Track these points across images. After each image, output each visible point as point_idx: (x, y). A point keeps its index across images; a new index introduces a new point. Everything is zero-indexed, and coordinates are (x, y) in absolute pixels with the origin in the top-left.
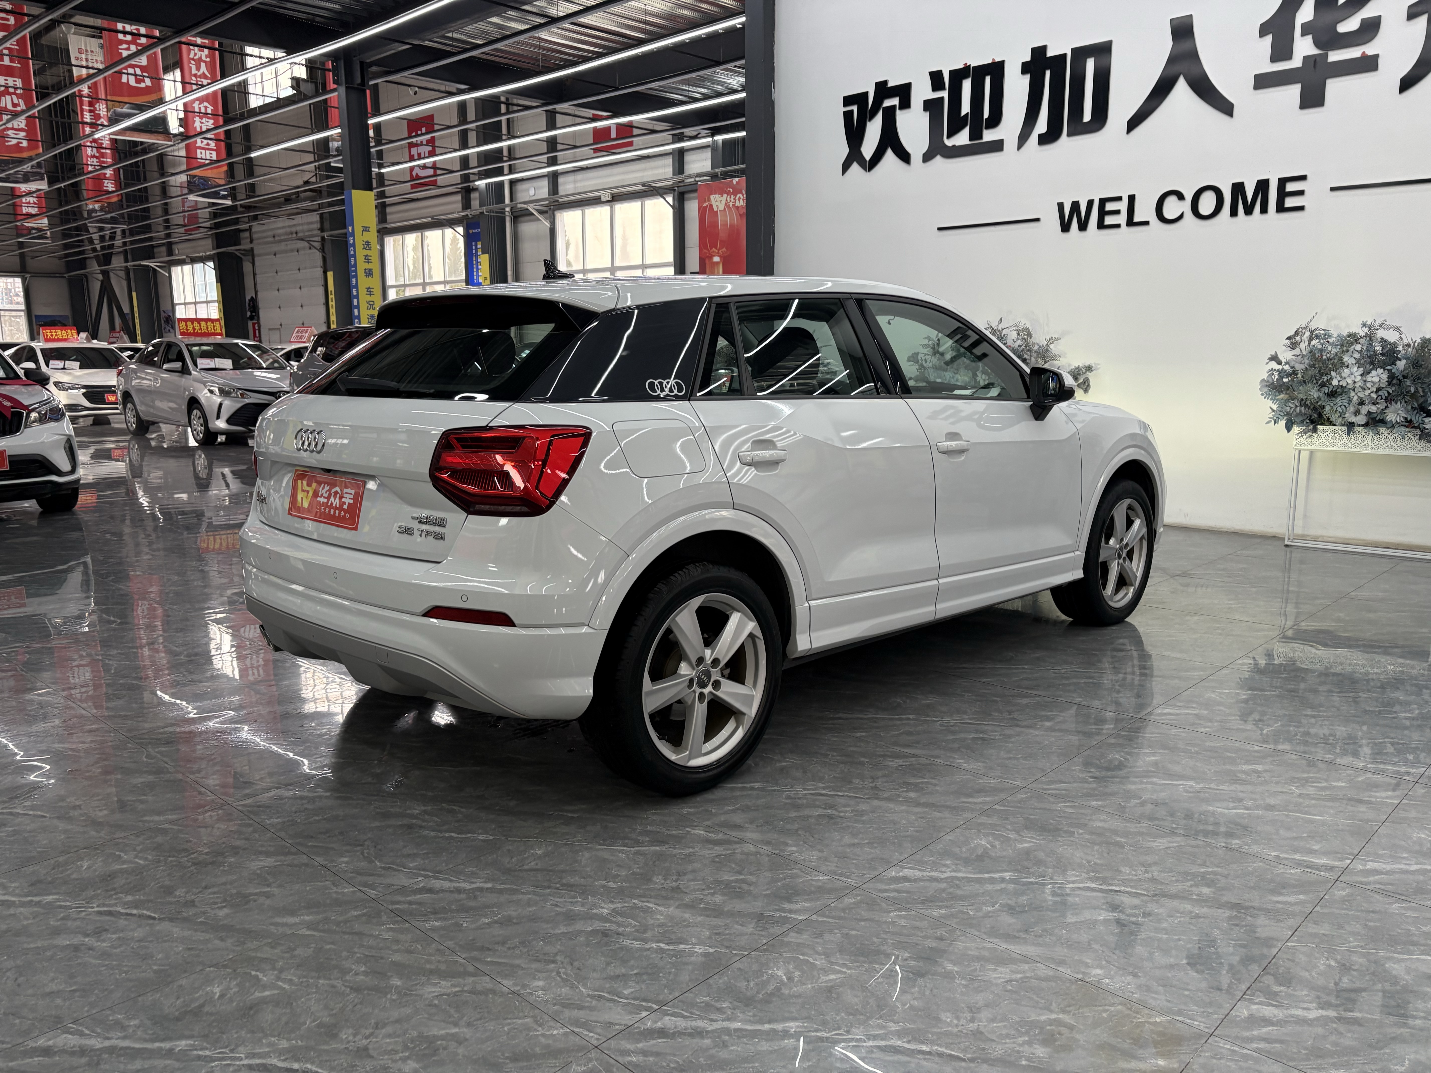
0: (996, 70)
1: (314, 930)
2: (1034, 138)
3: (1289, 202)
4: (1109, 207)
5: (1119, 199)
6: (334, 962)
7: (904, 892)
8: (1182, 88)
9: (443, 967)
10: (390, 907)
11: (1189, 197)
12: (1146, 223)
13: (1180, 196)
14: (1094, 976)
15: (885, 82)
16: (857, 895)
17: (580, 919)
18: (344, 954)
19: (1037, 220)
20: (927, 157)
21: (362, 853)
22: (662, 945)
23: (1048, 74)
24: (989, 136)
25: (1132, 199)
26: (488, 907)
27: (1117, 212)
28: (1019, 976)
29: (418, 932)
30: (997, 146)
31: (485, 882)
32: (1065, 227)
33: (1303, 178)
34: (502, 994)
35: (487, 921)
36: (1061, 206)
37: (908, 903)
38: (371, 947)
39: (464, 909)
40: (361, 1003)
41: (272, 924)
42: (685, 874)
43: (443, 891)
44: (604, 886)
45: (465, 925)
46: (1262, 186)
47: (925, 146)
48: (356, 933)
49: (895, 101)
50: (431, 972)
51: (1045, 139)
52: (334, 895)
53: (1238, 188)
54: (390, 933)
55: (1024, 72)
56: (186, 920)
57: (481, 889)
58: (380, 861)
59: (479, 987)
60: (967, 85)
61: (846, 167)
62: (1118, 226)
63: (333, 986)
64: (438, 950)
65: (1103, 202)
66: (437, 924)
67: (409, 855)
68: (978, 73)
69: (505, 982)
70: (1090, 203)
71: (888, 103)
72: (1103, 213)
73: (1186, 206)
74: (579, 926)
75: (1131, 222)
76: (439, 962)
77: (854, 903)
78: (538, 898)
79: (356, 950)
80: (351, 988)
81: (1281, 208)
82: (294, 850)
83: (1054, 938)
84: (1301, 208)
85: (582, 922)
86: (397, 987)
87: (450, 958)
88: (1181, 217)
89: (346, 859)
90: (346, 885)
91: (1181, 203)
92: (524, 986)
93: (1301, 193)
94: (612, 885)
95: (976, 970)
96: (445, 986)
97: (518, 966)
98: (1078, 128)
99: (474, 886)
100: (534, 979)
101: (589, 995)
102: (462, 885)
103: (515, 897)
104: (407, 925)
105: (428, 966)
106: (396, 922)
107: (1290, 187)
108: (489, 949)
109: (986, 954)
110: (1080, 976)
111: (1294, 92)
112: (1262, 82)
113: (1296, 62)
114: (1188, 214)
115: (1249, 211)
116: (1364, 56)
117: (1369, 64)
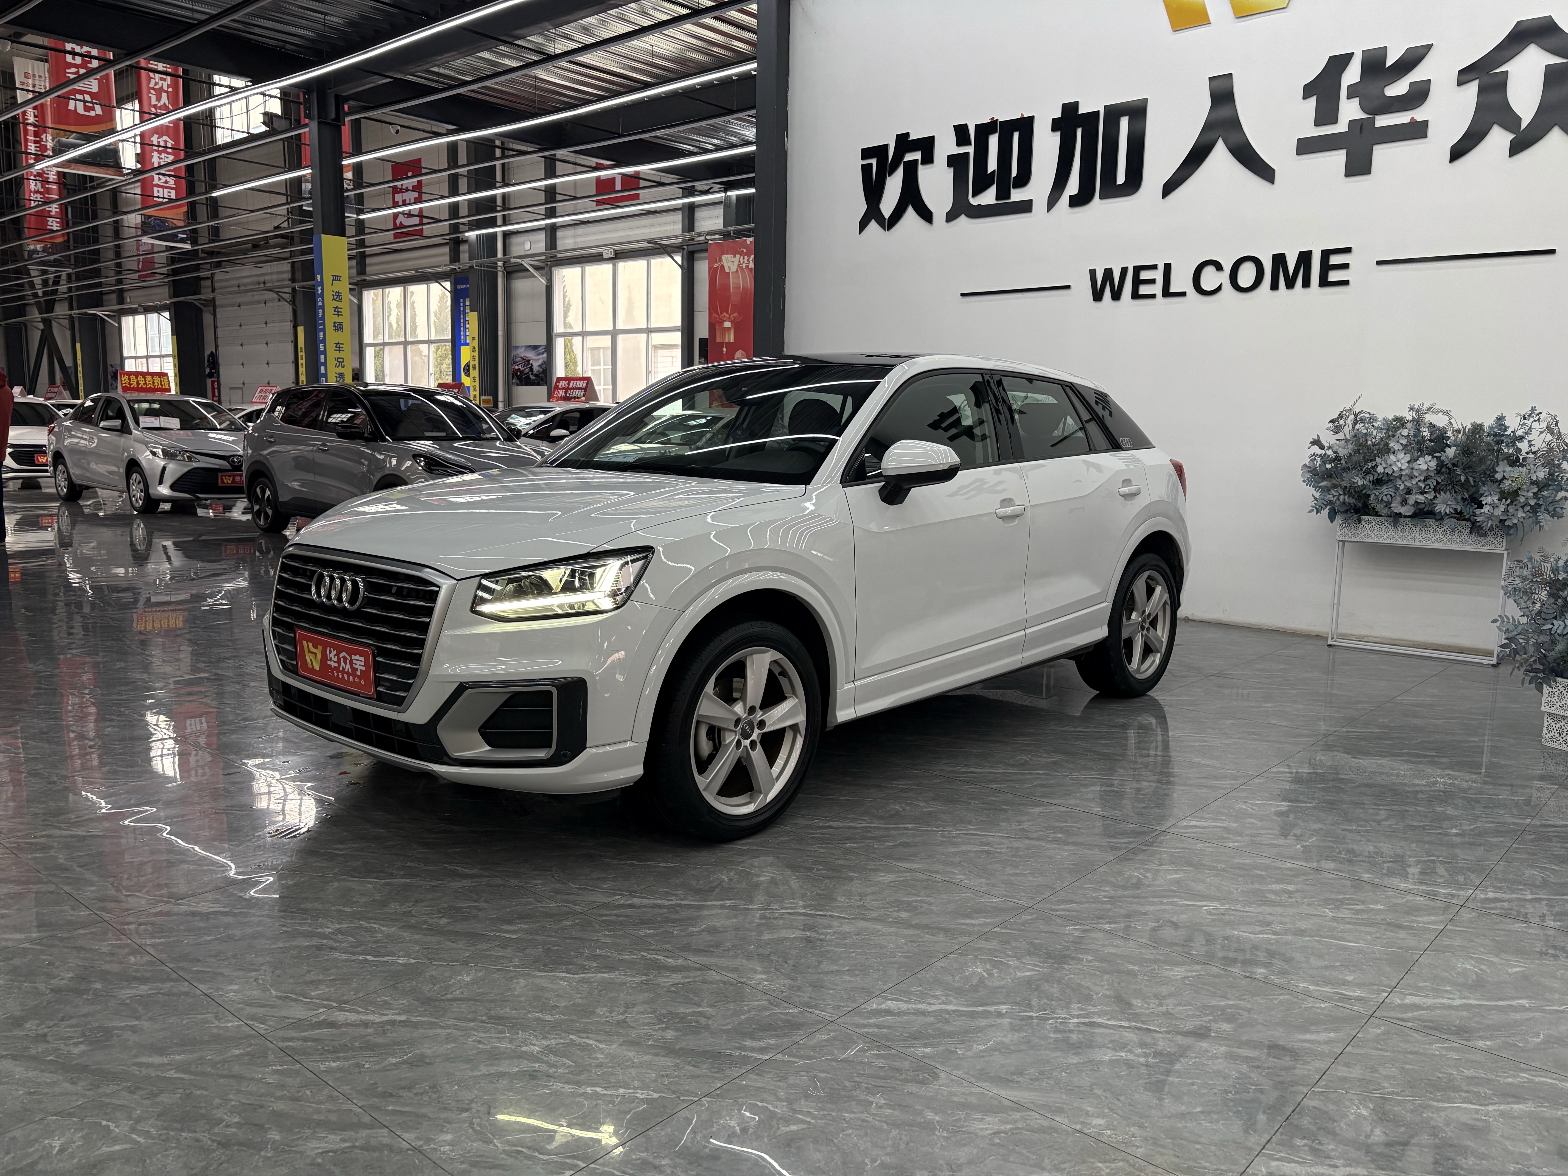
0: (1025, 125)
1: (184, 1071)
2: (1065, 199)
3: (1333, 276)
4: (1144, 275)
5: (1154, 267)
6: (203, 1111)
7: (885, 1027)
8: (1220, 153)
9: (333, 1118)
10: (280, 1045)
11: (1227, 267)
12: (1183, 294)
13: (1219, 267)
14: (1095, 1126)
15: (907, 135)
16: (830, 1031)
17: (505, 1058)
18: (217, 1101)
19: (1068, 287)
20: (951, 216)
21: (256, 980)
22: (598, 1089)
23: (1079, 132)
24: (1017, 195)
25: (1168, 267)
26: (397, 1043)
27: (1152, 281)
28: (1009, 1126)
29: (310, 1075)
30: (1025, 207)
31: (399, 1014)
32: (1098, 296)
33: (1348, 250)
34: (401, 1151)
35: (394, 1061)
36: (1093, 273)
37: (889, 1040)
38: (250, 1093)
39: (370, 1047)
40: (228, 1161)
41: (135, 1064)
42: (634, 1005)
43: (347, 1025)
44: (538, 1019)
45: (367, 1066)
46: (1305, 258)
47: (948, 205)
48: (233, 1076)
49: (917, 156)
50: (320, 1124)
51: (1077, 201)
52: (215, 1031)
53: (1279, 260)
54: (276, 1077)
55: (1054, 129)
56: (33, 1058)
57: (392, 1023)
58: (275, 990)
59: (373, 1142)
60: (994, 141)
61: (863, 225)
62: (1153, 296)
63: (197, 1140)
64: (331, 1096)
65: (1137, 270)
66: (333, 1065)
67: (312, 982)
68: (1006, 129)
69: (406, 1136)
70: (1124, 271)
71: (909, 157)
72: (1137, 282)
73: (1224, 278)
74: (504, 1067)
75: (1167, 293)
76: (330, 1111)
77: (826, 1041)
78: (459, 1033)
79: (231, 1097)
80: (219, 1143)
81: (1324, 282)
82: (174, 976)
83: (1052, 1082)
84: (1346, 283)
85: (507, 1062)
86: (275, 1141)
87: (344, 1107)
88: (1219, 288)
89: (236, 987)
90: (230, 1017)
91: (1220, 274)
92: (428, 1140)
93: (1345, 266)
94: (548, 1017)
95: (960, 1119)
96: (334, 1141)
97: (424, 1116)
98: (1111, 190)
99: (385, 1018)
100: (442, 1131)
101: (504, 1151)
102: (370, 1017)
103: (431, 1032)
104: (298, 1066)
105: (315, 1117)
106: (285, 1063)
107: (1334, 260)
108: (391, 1095)
109: (973, 1100)
110: (1078, 1127)
111: (1337, 160)
112: (1306, 146)
113: (1342, 127)
114: (1227, 285)
115: (1290, 284)
116: (1413, 122)
117: (1418, 130)
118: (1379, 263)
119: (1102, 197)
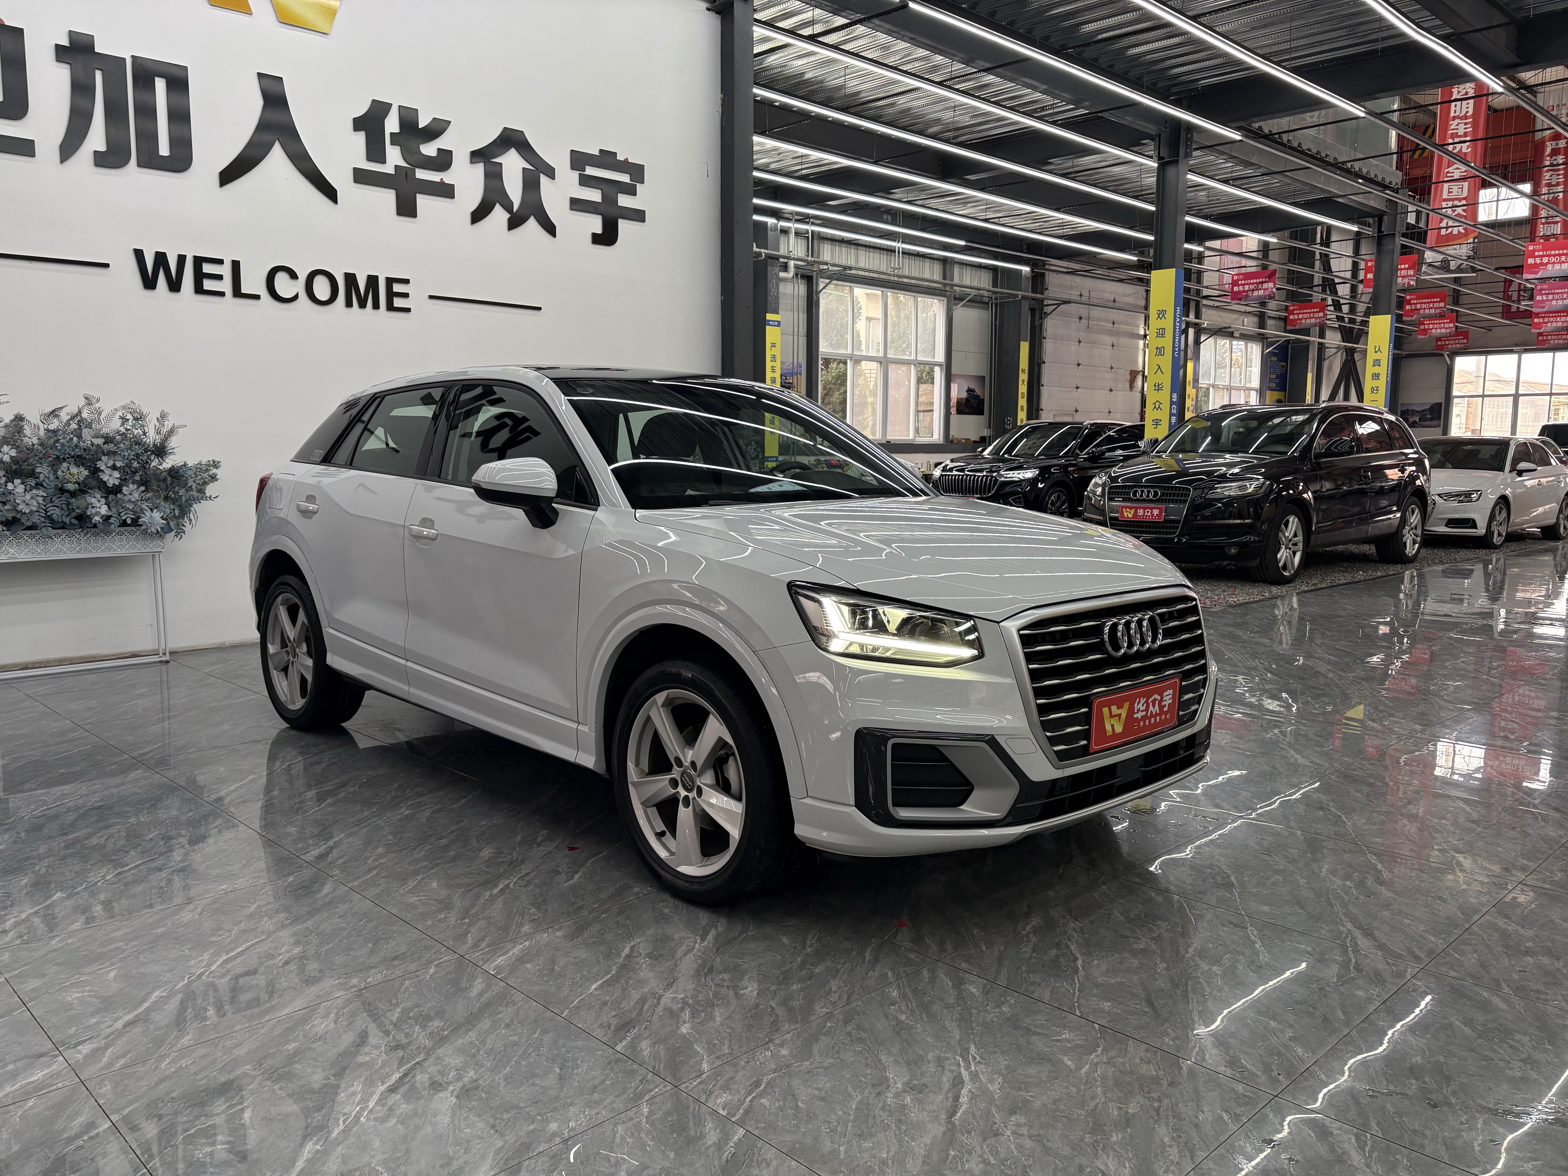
2: (85, 153)
3: (398, 302)
4: (207, 268)
5: (220, 262)
8: (277, 156)
11: (303, 276)
12: (257, 297)
13: (293, 275)
19: (107, 266)
23: (99, 75)
25: (236, 265)
27: (219, 277)
30: (24, 148)
32: (149, 283)
33: (406, 281)
36: (139, 255)
46: (372, 282)
51: (104, 161)
53: (350, 279)
55: (58, 58)
62: (222, 294)
65: (199, 261)
70: (182, 259)
72: (199, 277)
73: (299, 286)
75: (237, 292)
81: (390, 307)
84: (408, 310)
88: (296, 297)
91: (293, 282)
93: (406, 295)
98: (154, 161)
107: (397, 288)
111: (388, 197)
112: (361, 177)
113: (388, 168)
114: (303, 296)
115: (362, 305)
116: (442, 183)
117: (446, 191)
118: (431, 297)
119: (140, 165)
